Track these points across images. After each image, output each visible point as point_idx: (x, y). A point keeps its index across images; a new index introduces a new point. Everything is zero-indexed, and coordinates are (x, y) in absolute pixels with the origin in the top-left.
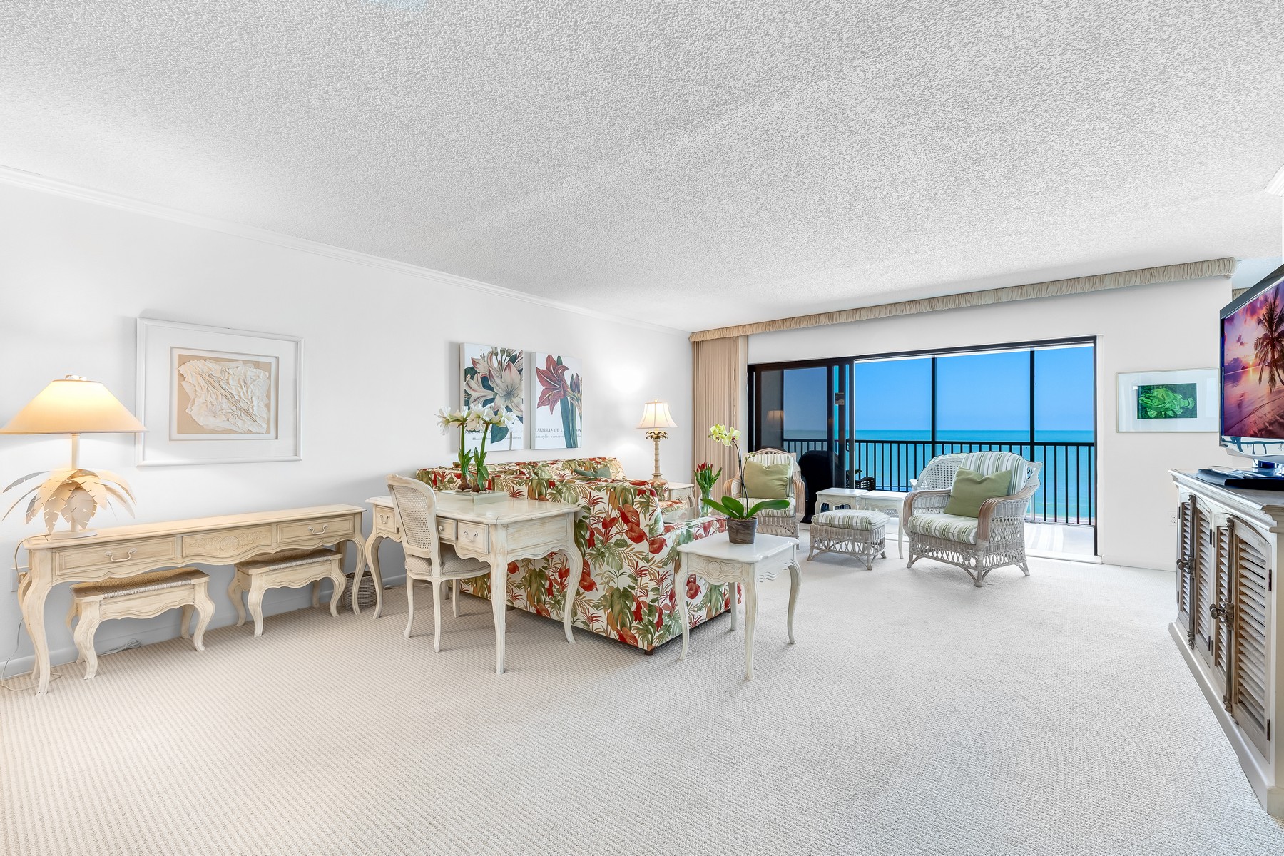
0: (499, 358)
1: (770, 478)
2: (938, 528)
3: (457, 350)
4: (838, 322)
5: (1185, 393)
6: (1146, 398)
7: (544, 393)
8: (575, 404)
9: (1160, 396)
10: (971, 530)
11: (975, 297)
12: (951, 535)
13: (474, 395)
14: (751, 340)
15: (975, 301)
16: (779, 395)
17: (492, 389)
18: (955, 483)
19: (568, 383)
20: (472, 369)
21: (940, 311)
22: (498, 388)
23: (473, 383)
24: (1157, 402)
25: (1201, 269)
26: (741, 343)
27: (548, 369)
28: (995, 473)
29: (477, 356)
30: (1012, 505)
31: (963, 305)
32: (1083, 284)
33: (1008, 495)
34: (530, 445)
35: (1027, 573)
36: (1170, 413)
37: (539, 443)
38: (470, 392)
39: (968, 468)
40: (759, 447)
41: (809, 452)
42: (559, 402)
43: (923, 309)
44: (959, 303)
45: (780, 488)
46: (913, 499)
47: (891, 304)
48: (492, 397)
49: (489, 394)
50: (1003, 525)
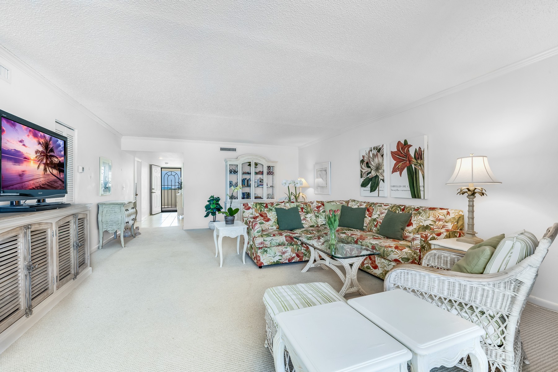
0: (373, 152)
7: (395, 165)
13: (364, 171)
17: (370, 167)
19: (413, 155)
20: (363, 160)
22: (372, 166)
23: (363, 166)
27: (398, 150)
38: (362, 170)
42: (406, 169)
49: (369, 170)
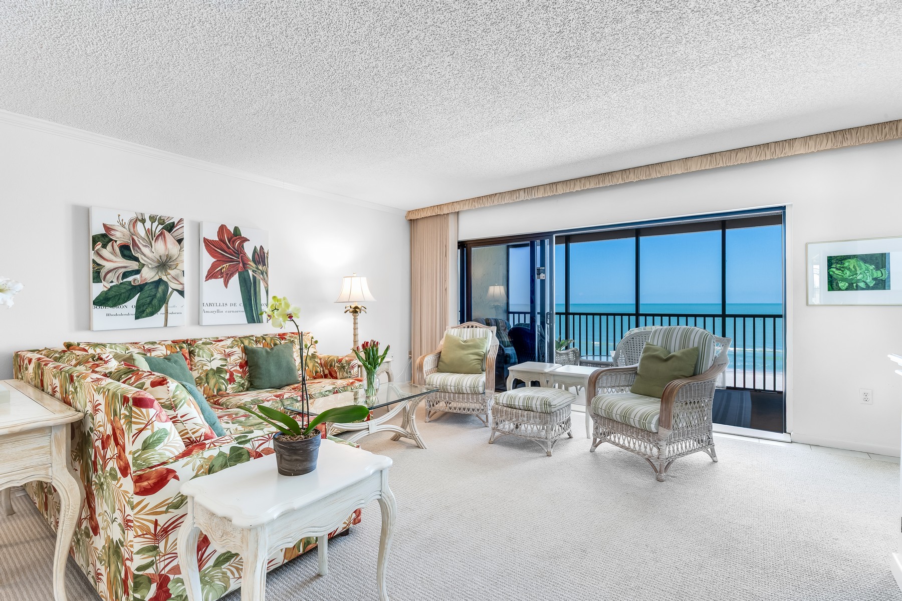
0: (148, 226)
1: (466, 352)
2: (619, 412)
3: (84, 214)
4: (537, 197)
5: (878, 263)
6: (837, 269)
7: (214, 266)
8: (259, 277)
9: (852, 267)
10: (653, 416)
11: (665, 167)
12: (631, 421)
13: (108, 266)
14: (461, 216)
15: (665, 172)
16: (505, 272)
17: (136, 259)
18: (642, 360)
19: (249, 255)
20: (104, 235)
21: (631, 183)
22: (146, 259)
23: (106, 253)
24: (848, 273)
25: (897, 129)
26: (452, 220)
27: (222, 240)
28: (682, 350)
29: (112, 222)
30: (698, 386)
31: (654, 176)
32: (773, 149)
33: (694, 374)
34: (197, 321)
35: (715, 459)
36: (862, 285)
37: (206, 319)
38: (101, 262)
39: (655, 343)
40: (469, 319)
41: (519, 324)
42: (236, 276)
43: (615, 181)
44: (650, 174)
45: (475, 363)
46: (597, 378)
47: (585, 177)
48: (137, 268)
49: (134, 265)
50: (688, 409)
